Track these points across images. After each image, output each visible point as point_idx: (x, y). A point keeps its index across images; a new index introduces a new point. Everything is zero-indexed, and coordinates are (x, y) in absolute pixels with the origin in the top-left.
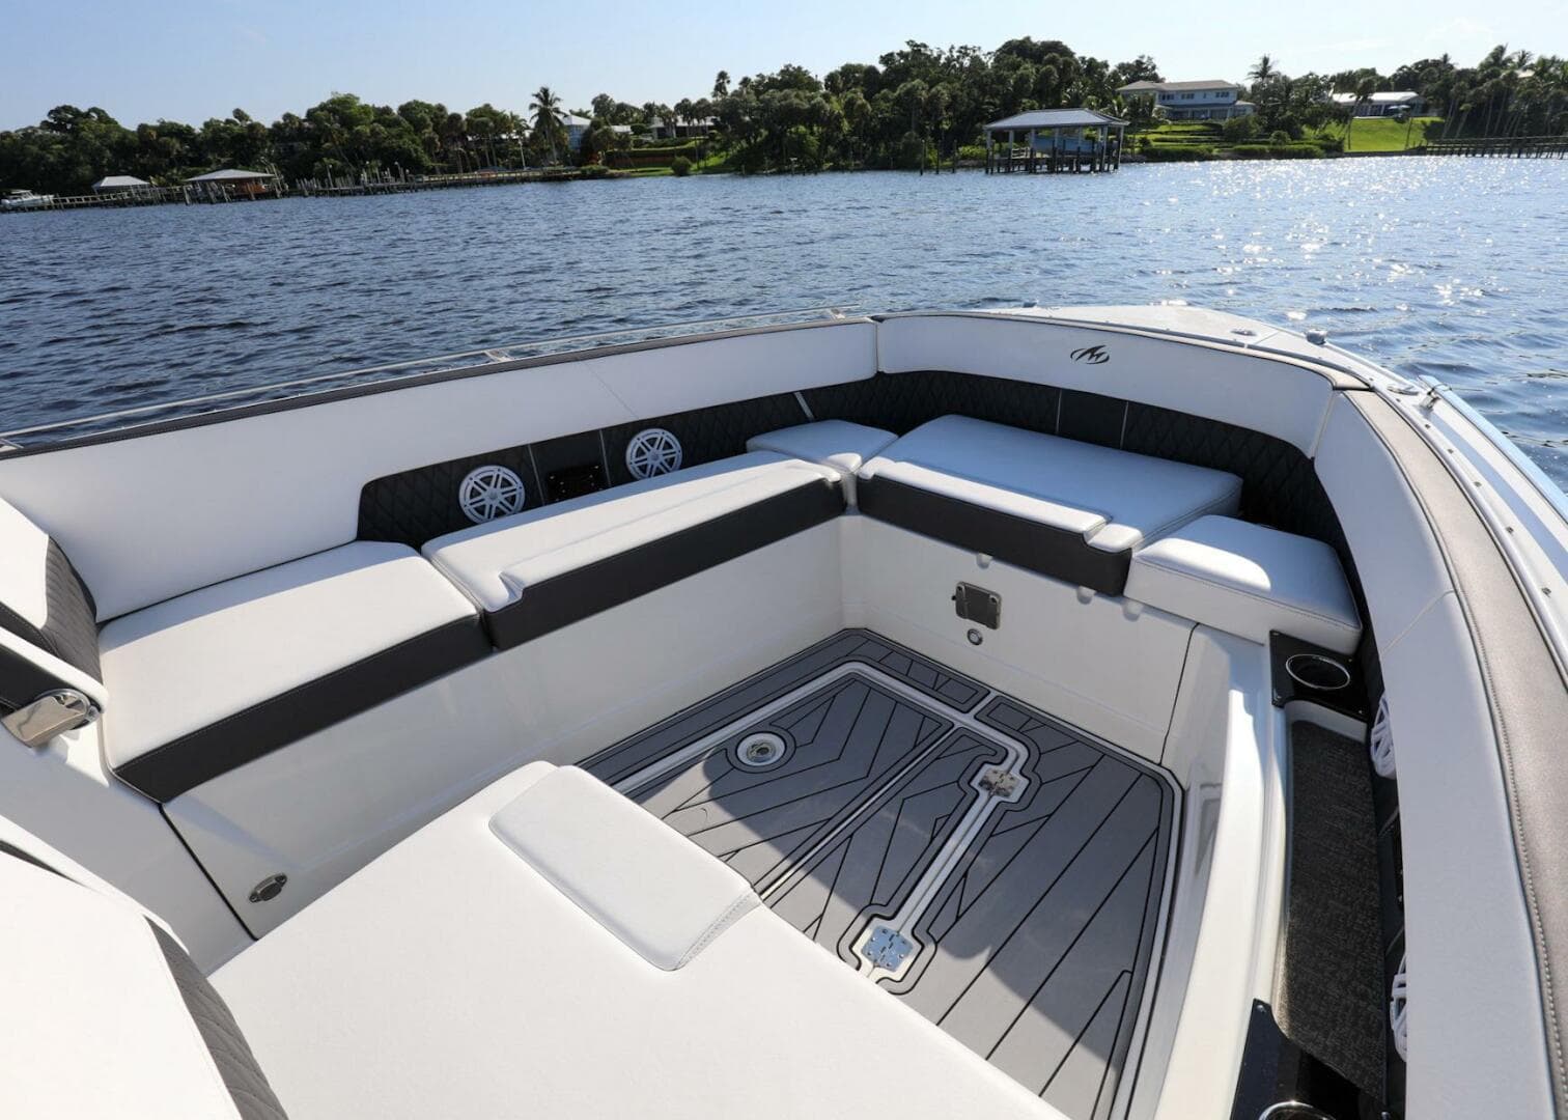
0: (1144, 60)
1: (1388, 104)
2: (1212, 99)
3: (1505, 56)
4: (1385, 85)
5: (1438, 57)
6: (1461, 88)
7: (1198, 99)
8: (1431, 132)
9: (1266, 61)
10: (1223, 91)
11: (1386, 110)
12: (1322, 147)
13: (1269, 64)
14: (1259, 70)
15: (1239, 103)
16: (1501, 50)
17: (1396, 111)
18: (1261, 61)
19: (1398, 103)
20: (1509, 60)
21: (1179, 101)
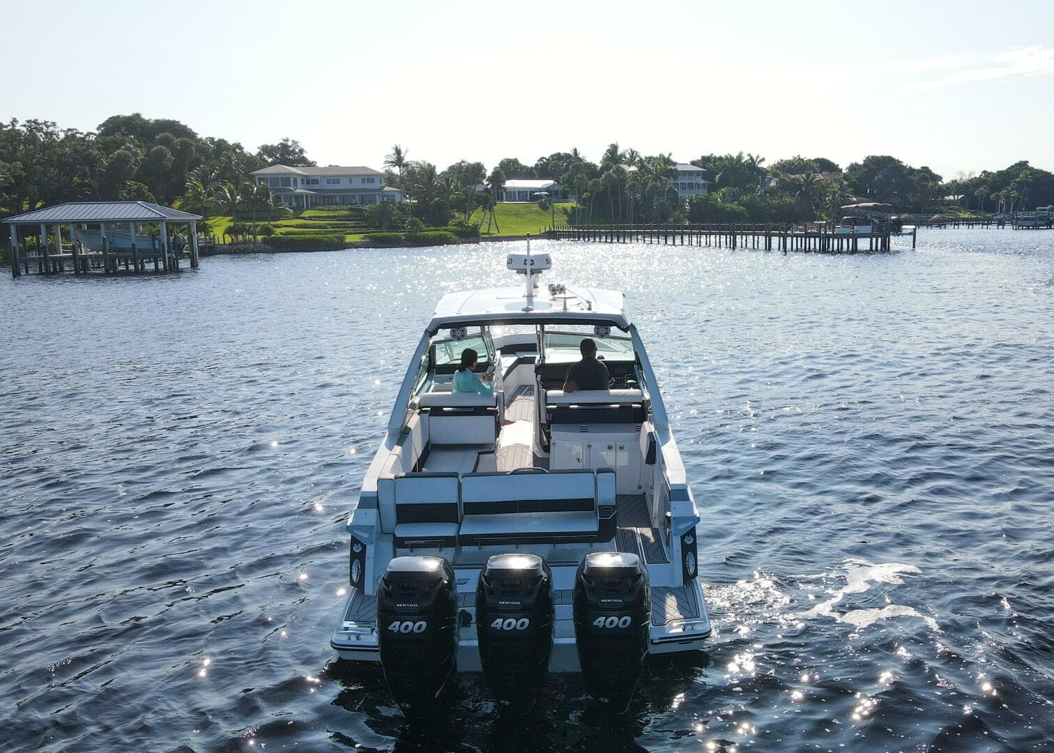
0: (290, 143)
1: (532, 191)
2: (358, 184)
3: (619, 152)
4: (528, 173)
5: (570, 151)
6: (582, 179)
7: (344, 185)
8: (572, 216)
9: (398, 152)
10: (368, 177)
11: (530, 195)
12: (456, 233)
13: (402, 155)
14: (394, 158)
15: (387, 188)
16: (614, 148)
17: (541, 197)
18: (394, 151)
19: (540, 190)
20: (623, 155)
21: (324, 185)
